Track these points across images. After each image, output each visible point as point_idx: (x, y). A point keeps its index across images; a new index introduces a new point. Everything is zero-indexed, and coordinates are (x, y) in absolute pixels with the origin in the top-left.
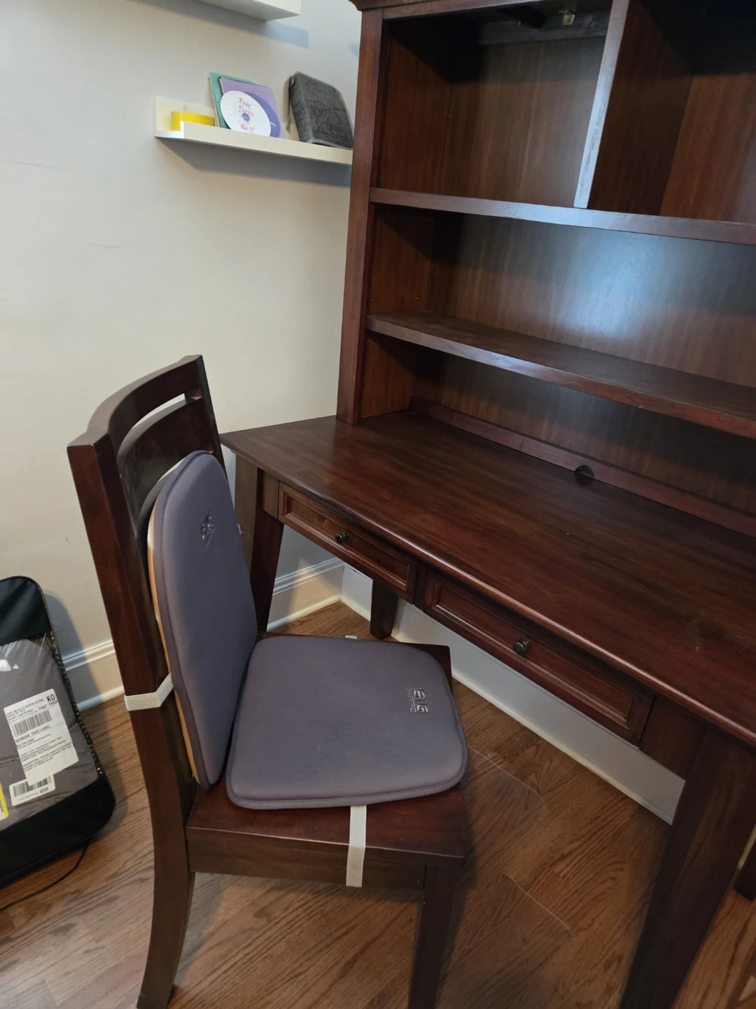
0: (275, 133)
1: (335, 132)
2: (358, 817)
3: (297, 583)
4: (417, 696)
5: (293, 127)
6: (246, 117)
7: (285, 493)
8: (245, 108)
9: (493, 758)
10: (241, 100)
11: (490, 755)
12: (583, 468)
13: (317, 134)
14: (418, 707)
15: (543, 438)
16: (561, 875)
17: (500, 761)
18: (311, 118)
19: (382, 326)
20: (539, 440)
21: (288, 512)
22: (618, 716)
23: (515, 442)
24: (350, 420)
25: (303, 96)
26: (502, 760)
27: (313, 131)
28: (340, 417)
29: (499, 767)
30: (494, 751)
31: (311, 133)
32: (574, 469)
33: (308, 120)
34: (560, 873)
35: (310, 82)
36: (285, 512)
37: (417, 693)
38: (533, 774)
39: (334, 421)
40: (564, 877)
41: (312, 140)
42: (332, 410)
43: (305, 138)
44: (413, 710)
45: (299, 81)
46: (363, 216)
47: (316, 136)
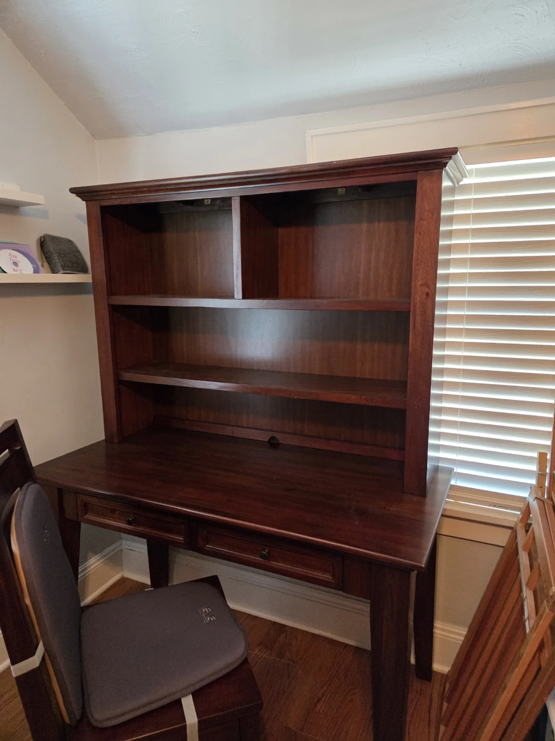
0: (36, 271)
1: (74, 265)
2: (188, 704)
4: (206, 612)
5: (46, 264)
6: (15, 264)
8: (14, 258)
9: (259, 651)
10: (10, 254)
11: (257, 650)
12: (272, 438)
13: (64, 268)
14: (208, 618)
15: (245, 426)
16: (321, 712)
17: (264, 651)
18: (59, 259)
19: (128, 376)
20: (242, 427)
21: (86, 513)
22: (328, 577)
23: (228, 431)
24: (116, 440)
25: (51, 247)
26: (265, 650)
27: (62, 266)
29: (265, 655)
30: (259, 645)
31: (60, 268)
32: (267, 440)
33: (57, 260)
34: (320, 711)
35: (54, 238)
36: (84, 514)
37: (205, 610)
38: (288, 651)
39: (104, 443)
40: (323, 711)
41: (62, 272)
42: (102, 437)
43: (56, 271)
44: (206, 621)
45: (47, 239)
46: (105, 313)
47: (64, 269)
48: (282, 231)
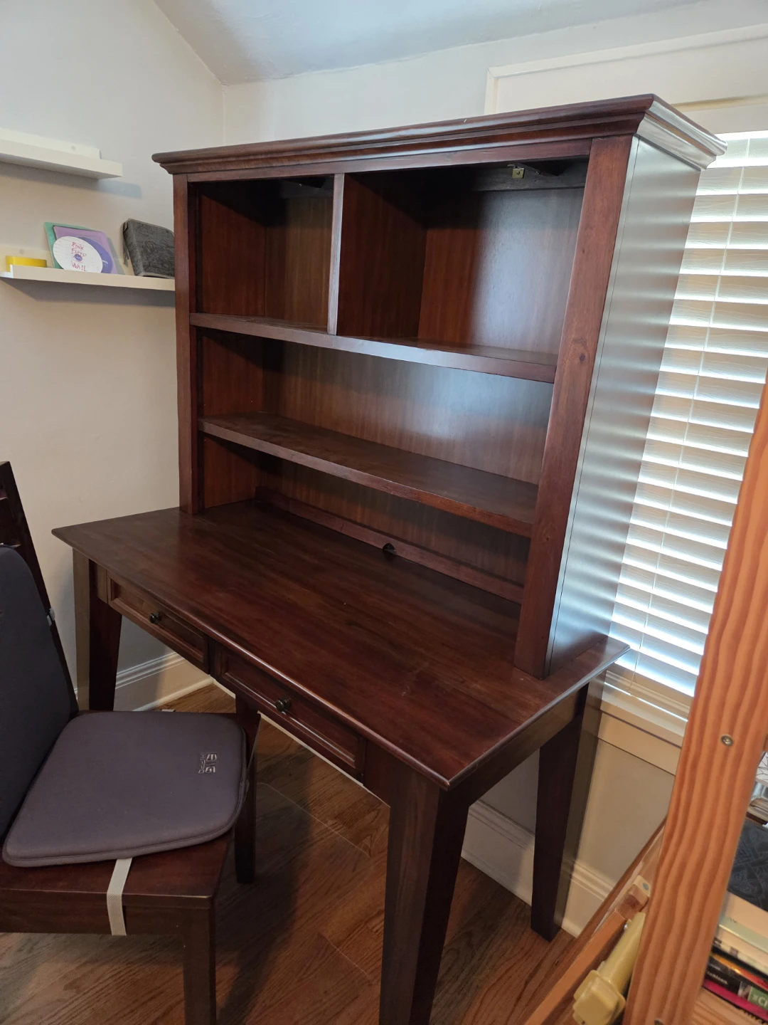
0: (107, 269)
1: (165, 265)
2: (122, 869)
3: (166, 667)
4: (210, 759)
5: (129, 261)
6: (78, 257)
7: (111, 580)
8: (78, 250)
9: (333, 825)
10: (74, 244)
11: (330, 822)
12: (388, 546)
13: (147, 268)
14: (207, 769)
15: (359, 521)
17: (339, 827)
18: (142, 255)
19: (211, 428)
20: (355, 523)
21: (116, 597)
22: (349, 758)
23: (336, 525)
24: (190, 511)
25: (134, 239)
26: (341, 826)
27: (144, 266)
28: (182, 508)
29: (337, 833)
30: (336, 818)
31: (142, 268)
32: (381, 547)
33: (140, 257)
34: (374, 928)
35: (141, 227)
36: (113, 598)
37: (210, 756)
38: (369, 837)
39: (178, 512)
40: (377, 931)
41: (143, 273)
42: (175, 502)
43: (138, 272)
44: (202, 771)
45: (131, 227)
47: (146, 270)
48: (432, 234)
